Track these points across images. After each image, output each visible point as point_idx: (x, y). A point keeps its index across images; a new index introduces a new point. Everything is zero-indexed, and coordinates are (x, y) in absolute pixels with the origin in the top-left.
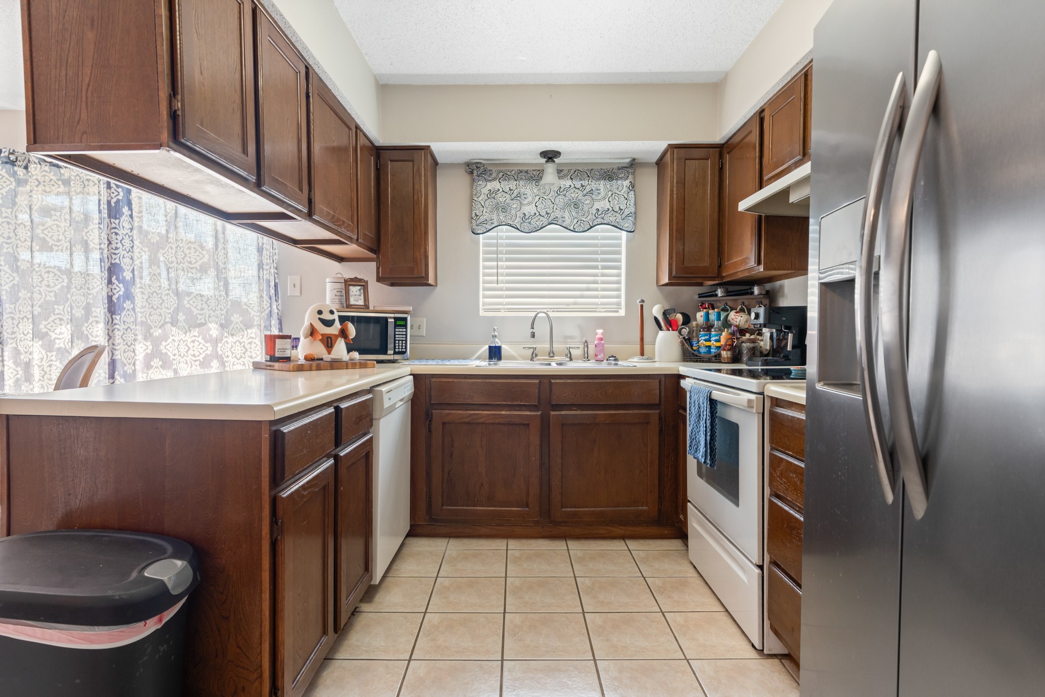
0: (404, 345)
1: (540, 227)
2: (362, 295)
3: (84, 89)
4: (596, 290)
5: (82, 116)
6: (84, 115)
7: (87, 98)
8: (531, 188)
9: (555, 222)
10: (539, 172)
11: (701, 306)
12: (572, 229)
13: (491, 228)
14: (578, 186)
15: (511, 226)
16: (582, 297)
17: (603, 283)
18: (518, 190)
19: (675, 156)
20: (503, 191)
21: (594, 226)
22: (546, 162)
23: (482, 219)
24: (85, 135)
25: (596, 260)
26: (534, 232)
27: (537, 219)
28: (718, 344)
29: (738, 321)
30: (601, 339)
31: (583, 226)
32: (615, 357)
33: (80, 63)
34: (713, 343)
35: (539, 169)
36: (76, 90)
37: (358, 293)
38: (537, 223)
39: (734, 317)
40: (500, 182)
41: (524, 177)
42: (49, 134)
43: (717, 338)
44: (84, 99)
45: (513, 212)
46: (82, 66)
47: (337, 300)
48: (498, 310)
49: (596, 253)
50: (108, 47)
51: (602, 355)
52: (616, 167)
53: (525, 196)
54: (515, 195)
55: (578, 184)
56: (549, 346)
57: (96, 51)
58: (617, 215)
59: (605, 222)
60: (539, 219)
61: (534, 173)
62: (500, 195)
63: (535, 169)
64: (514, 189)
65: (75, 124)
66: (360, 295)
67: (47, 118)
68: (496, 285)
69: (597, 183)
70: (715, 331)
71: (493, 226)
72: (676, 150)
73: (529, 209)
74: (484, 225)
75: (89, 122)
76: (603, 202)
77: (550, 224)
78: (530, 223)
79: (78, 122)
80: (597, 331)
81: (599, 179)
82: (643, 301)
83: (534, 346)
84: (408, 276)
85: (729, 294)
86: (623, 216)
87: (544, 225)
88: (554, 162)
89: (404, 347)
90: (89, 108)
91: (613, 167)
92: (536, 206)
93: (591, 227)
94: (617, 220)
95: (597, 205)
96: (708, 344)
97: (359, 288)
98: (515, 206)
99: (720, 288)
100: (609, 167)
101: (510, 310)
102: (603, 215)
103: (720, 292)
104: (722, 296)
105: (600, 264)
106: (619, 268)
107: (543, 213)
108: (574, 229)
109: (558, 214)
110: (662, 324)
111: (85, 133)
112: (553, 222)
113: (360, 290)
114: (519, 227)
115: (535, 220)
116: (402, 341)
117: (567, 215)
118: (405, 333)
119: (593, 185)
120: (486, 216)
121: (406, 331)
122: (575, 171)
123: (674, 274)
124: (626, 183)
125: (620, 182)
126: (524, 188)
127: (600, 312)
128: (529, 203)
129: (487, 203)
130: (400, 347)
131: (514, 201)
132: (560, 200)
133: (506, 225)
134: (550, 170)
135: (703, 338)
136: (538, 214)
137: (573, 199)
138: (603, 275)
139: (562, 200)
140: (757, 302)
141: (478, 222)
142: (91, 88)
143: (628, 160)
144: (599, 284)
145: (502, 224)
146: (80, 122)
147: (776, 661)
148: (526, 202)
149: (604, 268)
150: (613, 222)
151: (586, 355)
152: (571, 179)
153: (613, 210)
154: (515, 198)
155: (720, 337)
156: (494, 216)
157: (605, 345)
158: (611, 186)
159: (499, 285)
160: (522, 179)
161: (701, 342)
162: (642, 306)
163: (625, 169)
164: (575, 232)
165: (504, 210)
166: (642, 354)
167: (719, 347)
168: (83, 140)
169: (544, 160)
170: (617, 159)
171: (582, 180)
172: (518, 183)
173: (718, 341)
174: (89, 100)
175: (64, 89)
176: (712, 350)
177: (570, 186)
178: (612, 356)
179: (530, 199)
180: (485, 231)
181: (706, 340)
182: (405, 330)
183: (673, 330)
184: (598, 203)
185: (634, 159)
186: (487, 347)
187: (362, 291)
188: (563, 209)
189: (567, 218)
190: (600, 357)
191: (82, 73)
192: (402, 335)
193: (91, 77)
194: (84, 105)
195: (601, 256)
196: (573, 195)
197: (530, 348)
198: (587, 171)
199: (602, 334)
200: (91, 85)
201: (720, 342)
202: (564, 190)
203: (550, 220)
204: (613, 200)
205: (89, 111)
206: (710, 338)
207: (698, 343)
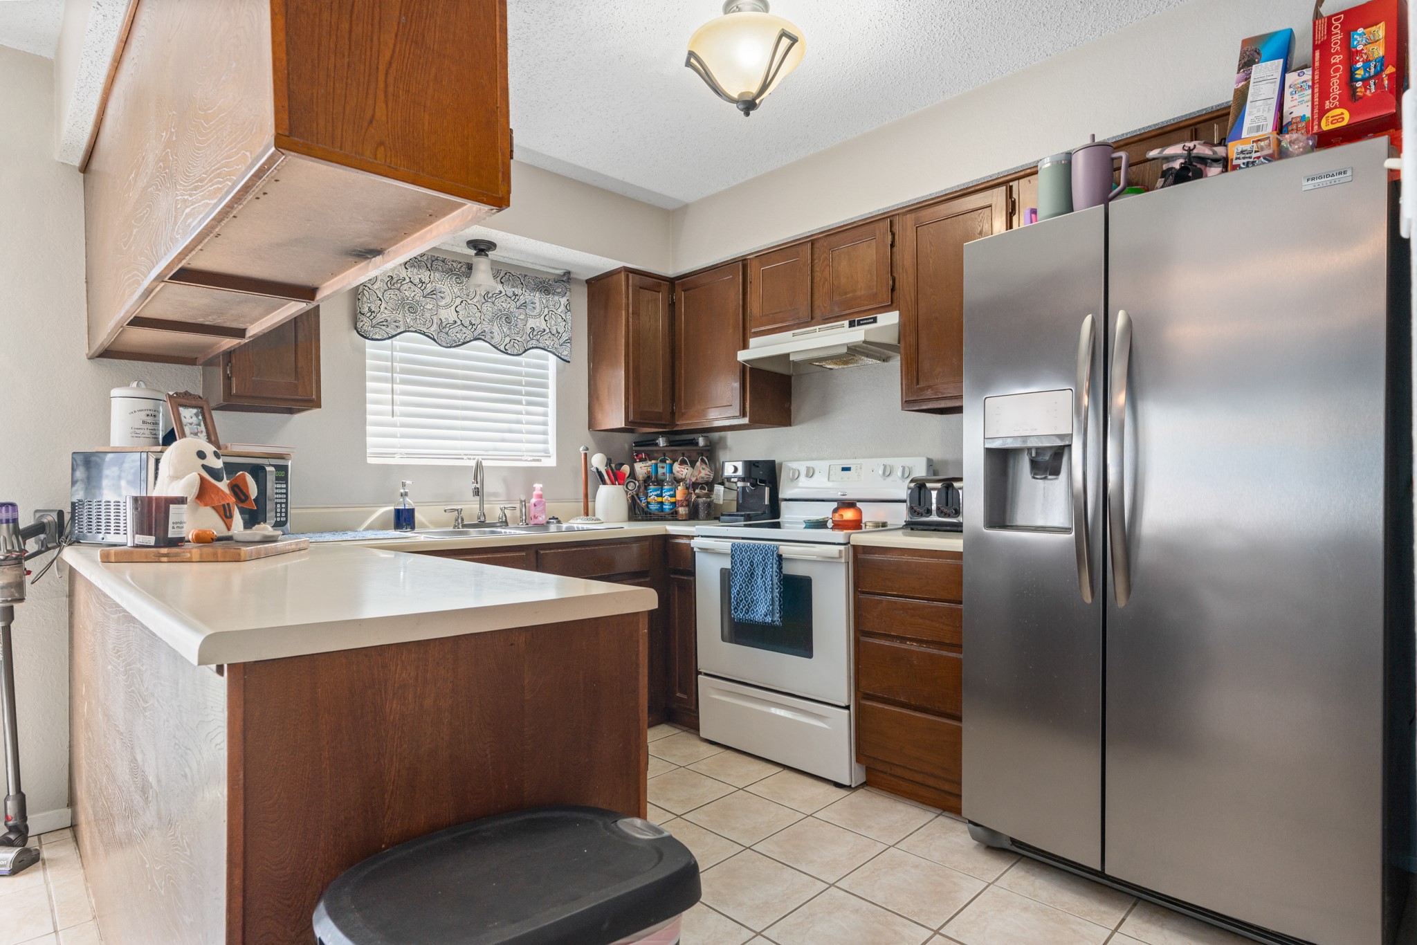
0: (283, 510)
1: (461, 341)
2: (202, 423)
3: (382, 68)
4: (520, 432)
5: (378, 114)
6: (381, 114)
7: (386, 86)
8: (449, 285)
9: (483, 337)
10: (460, 265)
11: (637, 456)
12: (503, 349)
13: (396, 333)
14: (510, 294)
15: (424, 334)
16: (503, 440)
17: (528, 423)
18: (434, 284)
19: (630, 282)
20: (411, 282)
21: (528, 349)
22: (476, 254)
23: (380, 318)
24: (382, 148)
25: (519, 393)
26: (455, 347)
27: (458, 329)
28: (673, 500)
29: (684, 474)
30: (540, 496)
31: (517, 348)
32: (557, 519)
33: (376, 22)
34: (666, 498)
35: (461, 261)
36: (367, 64)
37: (194, 420)
38: (458, 336)
39: (679, 470)
40: (406, 268)
41: (440, 268)
42: (315, 125)
43: (672, 493)
44: (381, 85)
45: (427, 315)
46: (380, 29)
47: (147, 432)
48: (392, 455)
49: (519, 383)
50: (424, 15)
51: (544, 517)
52: (552, 277)
53: (442, 295)
54: (428, 290)
55: (510, 291)
56: (478, 506)
57: (403, 12)
58: (555, 339)
59: (541, 345)
60: (461, 330)
61: (455, 265)
62: (405, 287)
63: (455, 259)
64: (427, 281)
65: (365, 124)
66: (199, 425)
67: (312, 94)
68: (390, 418)
69: (532, 294)
70: (668, 485)
71: (399, 331)
72: (631, 275)
73: (448, 315)
74: (384, 328)
75: (390, 126)
76: (538, 320)
77: (476, 339)
78: (447, 333)
79: (371, 122)
80: (535, 486)
81: (533, 290)
82: (587, 449)
83: (459, 507)
84: (288, 397)
85: (672, 443)
86: (561, 341)
87: (467, 339)
88: (487, 255)
89: (283, 515)
90: (390, 104)
91: (549, 278)
92: (457, 312)
93: (526, 351)
94: (555, 346)
95: (532, 323)
96: (660, 499)
97: (195, 411)
98: (429, 306)
99: (662, 437)
100: (544, 277)
101: (409, 455)
102: (539, 336)
103: (661, 442)
104: (666, 446)
105: (524, 398)
106: (545, 405)
107: (467, 324)
108: (506, 350)
109: (486, 326)
110: (606, 477)
111: (381, 143)
112: (481, 337)
113: (196, 415)
114: (436, 338)
115: (454, 331)
116: (281, 503)
117: (496, 329)
118: (284, 491)
119: (527, 296)
120: (384, 314)
121: (287, 488)
122: (506, 274)
123: (631, 418)
124: (564, 300)
125: (556, 298)
126: (440, 283)
127: (526, 460)
128: (447, 306)
129: (387, 295)
130: (278, 515)
131: (428, 300)
132: (487, 308)
133: (416, 332)
134: (483, 267)
135: (668, 493)
136: (459, 323)
137: (505, 310)
138: (528, 413)
139: (491, 309)
140: (698, 453)
141: (374, 322)
142: (393, 70)
143: (560, 272)
144: (523, 424)
145: (410, 329)
146: (374, 122)
147: (861, 791)
148: (443, 303)
149: (529, 403)
150: (550, 347)
151: (524, 518)
152: (502, 283)
153: (550, 332)
154: (428, 294)
155: (675, 492)
156: (400, 316)
157: (547, 504)
158: (547, 301)
159: (395, 418)
160: (437, 270)
161: (652, 497)
162: (586, 454)
163: (563, 283)
164: (507, 353)
165: (412, 309)
166: (587, 514)
167: (674, 504)
168: (379, 156)
169: (473, 252)
170: (550, 267)
171: (514, 287)
172: (432, 274)
173: (674, 496)
174: (391, 89)
175: (346, 54)
176: (664, 507)
177: (501, 292)
178: (554, 518)
179: (448, 300)
180: (386, 336)
181: (657, 496)
182: (284, 486)
183: (619, 484)
184: (533, 320)
185: (569, 273)
186: (391, 508)
187: (200, 417)
188: (491, 321)
189: (496, 334)
190: (540, 519)
191: (379, 39)
192: (281, 493)
193: (394, 51)
194: (381, 95)
195: (526, 388)
196: (504, 304)
197: (453, 510)
198: (520, 277)
199: (541, 489)
200: (394, 65)
201: (675, 497)
202: (492, 297)
203: (476, 333)
204: (549, 319)
205: (390, 110)
206: (662, 493)
207: (646, 499)
